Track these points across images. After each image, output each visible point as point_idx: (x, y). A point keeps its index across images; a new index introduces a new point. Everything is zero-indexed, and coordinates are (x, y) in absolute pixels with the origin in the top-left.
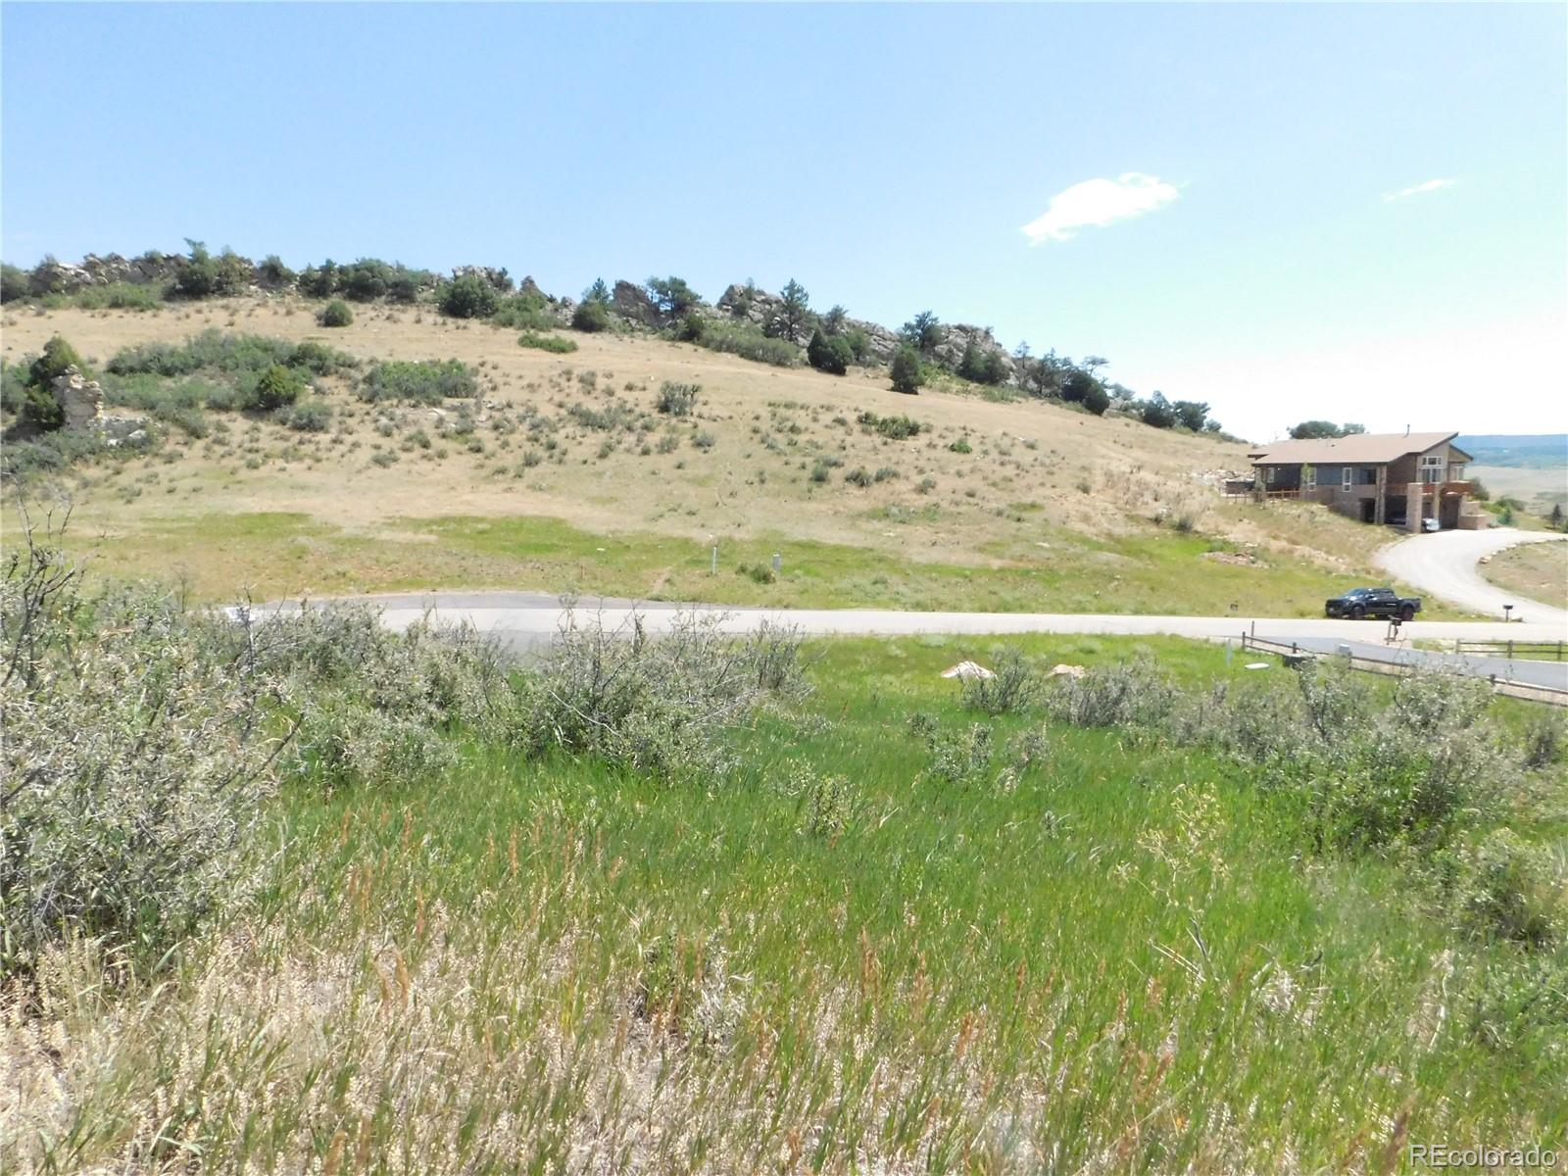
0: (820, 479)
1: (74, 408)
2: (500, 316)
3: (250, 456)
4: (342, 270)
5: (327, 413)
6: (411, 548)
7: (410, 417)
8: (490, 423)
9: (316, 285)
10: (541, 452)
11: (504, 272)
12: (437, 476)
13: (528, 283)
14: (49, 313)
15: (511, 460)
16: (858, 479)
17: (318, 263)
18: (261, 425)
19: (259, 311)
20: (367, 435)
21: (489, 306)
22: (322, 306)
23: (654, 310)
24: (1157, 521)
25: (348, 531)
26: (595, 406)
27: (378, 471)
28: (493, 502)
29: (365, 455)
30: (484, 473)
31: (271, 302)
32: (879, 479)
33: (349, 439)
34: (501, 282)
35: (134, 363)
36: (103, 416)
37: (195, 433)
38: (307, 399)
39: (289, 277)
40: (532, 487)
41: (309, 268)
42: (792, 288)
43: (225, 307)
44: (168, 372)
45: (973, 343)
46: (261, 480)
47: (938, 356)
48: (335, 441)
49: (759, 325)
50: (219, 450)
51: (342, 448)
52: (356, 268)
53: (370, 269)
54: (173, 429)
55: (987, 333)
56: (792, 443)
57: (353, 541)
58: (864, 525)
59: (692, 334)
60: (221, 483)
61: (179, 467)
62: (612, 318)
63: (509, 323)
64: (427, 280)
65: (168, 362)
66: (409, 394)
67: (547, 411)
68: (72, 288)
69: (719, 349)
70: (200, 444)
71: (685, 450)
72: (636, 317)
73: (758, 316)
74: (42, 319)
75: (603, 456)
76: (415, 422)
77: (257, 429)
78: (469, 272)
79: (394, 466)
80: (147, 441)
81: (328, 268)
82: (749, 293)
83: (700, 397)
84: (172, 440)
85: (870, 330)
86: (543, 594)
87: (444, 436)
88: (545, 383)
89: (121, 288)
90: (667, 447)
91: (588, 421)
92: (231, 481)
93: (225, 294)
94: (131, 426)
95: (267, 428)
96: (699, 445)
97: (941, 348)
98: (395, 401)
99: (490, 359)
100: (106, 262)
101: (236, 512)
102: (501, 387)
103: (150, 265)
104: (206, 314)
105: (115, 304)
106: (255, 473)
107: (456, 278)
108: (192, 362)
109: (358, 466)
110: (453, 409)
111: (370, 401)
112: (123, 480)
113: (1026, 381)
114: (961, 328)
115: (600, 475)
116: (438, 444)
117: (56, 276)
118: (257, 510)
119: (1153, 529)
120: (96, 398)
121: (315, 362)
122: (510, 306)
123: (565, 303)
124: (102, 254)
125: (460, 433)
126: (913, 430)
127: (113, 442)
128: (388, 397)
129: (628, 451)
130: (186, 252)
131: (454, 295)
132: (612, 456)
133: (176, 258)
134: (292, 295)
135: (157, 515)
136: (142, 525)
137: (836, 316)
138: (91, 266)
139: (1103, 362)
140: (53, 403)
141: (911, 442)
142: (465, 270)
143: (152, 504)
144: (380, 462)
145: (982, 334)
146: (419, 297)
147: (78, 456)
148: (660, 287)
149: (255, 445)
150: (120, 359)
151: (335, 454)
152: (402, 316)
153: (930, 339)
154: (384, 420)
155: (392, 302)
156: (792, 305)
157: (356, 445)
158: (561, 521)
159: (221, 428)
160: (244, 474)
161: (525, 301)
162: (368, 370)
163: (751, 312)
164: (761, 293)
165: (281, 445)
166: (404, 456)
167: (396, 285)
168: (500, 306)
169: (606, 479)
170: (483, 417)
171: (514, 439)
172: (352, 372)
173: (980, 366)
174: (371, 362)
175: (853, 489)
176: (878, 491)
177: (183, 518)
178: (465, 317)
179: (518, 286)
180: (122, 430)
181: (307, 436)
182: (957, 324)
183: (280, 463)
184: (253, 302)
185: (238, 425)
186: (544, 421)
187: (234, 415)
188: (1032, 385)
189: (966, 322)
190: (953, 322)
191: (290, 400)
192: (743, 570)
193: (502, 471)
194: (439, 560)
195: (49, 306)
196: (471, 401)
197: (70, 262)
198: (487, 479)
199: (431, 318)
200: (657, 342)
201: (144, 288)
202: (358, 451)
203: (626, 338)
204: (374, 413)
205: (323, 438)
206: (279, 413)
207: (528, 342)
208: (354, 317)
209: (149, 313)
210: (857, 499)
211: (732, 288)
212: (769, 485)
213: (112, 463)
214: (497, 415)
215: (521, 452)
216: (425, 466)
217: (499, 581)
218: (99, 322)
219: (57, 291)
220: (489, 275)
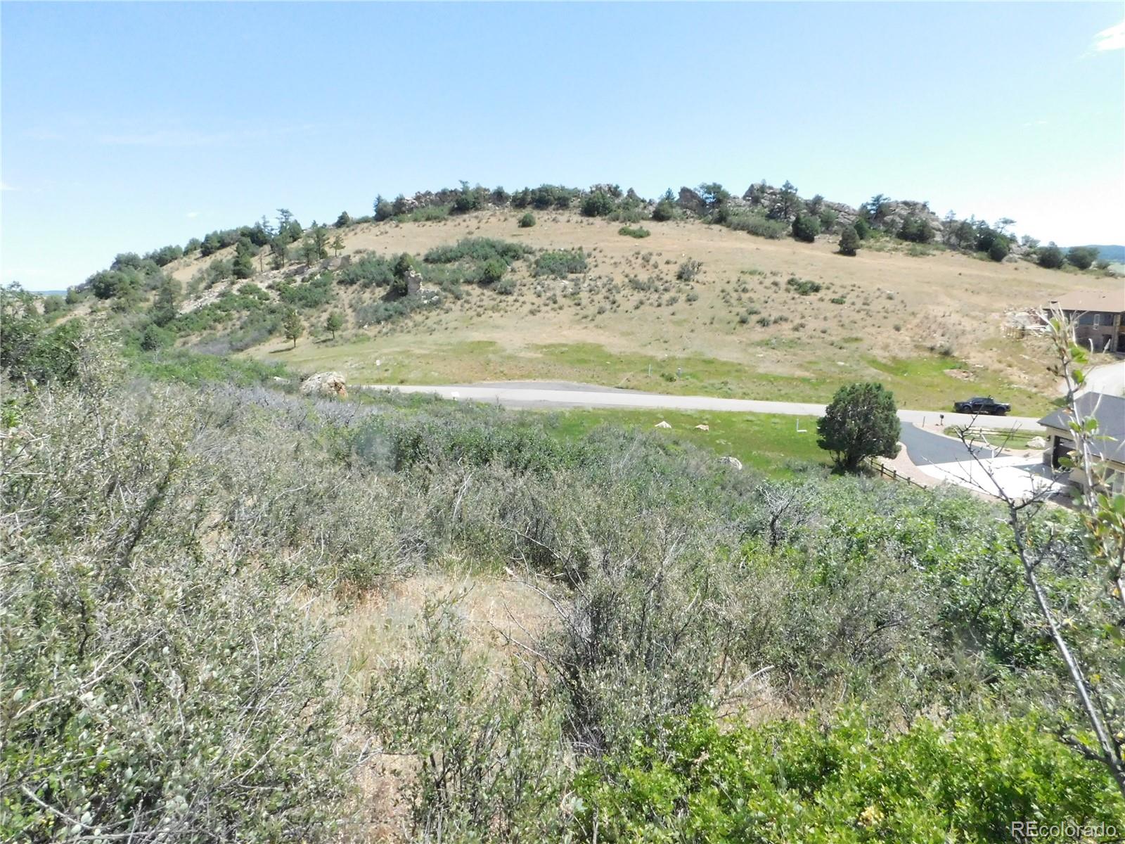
0: (743, 322)
1: (412, 286)
2: (613, 214)
3: (479, 309)
4: (533, 192)
5: (513, 285)
6: (531, 360)
7: (552, 286)
8: (588, 289)
9: (520, 202)
10: (608, 306)
11: (617, 187)
12: (555, 320)
13: (631, 192)
14: (401, 225)
15: (592, 310)
16: (763, 323)
17: (521, 189)
18: (485, 291)
19: (492, 219)
20: (530, 297)
21: (607, 209)
22: (521, 214)
23: (702, 203)
24: (932, 349)
25: (509, 352)
26: (643, 277)
27: (531, 317)
28: (575, 335)
29: (528, 307)
30: (578, 317)
31: (498, 213)
32: (775, 322)
33: (521, 299)
34: (615, 192)
35: (435, 256)
36: (422, 289)
37: (458, 298)
38: (507, 277)
39: (507, 197)
40: (597, 326)
41: (516, 193)
42: (788, 186)
43: (477, 217)
44: (449, 260)
45: (912, 214)
46: (482, 322)
47: (885, 223)
48: (516, 301)
49: (766, 210)
50: (467, 306)
51: (518, 304)
52: (540, 190)
53: (547, 191)
54: (449, 295)
55: (924, 206)
56: (739, 299)
57: (510, 357)
58: (751, 350)
59: (721, 220)
60: (466, 325)
61: (451, 316)
62: (677, 211)
63: (616, 219)
64: (576, 193)
65: (449, 255)
66: (553, 272)
67: (619, 280)
68: (411, 210)
69: (735, 229)
70: (459, 303)
71: (681, 304)
72: (690, 209)
73: (766, 203)
74: (398, 229)
75: (637, 308)
76: (553, 289)
77: (483, 294)
78: (599, 188)
79: (538, 314)
80: (439, 301)
81: (526, 192)
82: (762, 189)
83: (703, 268)
84: (449, 300)
85: (840, 209)
86: (575, 383)
87: (565, 296)
88: (623, 261)
89: (431, 210)
90: (673, 301)
91: (637, 286)
92: (470, 325)
93: (477, 209)
94: (434, 294)
95: (487, 292)
96: (689, 300)
97: (888, 218)
98: (545, 277)
99: (601, 245)
100: (425, 195)
101: (469, 340)
102: (601, 265)
103: (444, 195)
104: (468, 223)
105: (428, 219)
106: (480, 319)
107: (592, 192)
108: (459, 254)
109: (522, 315)
110: (572, 280)
111: (534, 276)
112: (429, 322)
113: (949, 238)
114: (906, 203)
115: (631, 319)
116: (561, 300)
117: (404, 205)
118: (477, 340)
119: (927, 354)
120: (420, 280)
121: (512, 254)
122: (619, 207)
123: (651, 203)
124: (423, 192)
125: (573, 294)
126: (816, 289)
127: (426, 302)
128: (543, 274)
129: (651, 304)
130: (460, 188)
131: (588, 204)
132: (642, 307)
133: (455, 192)
134: (508, 210)
135: (440, 342)
136: (434, 347)
137: (818, 200)
138: (418, 198)
139: (1012, 222)
140: (403, 283)
141: (813, 297)
142: (597, 186)
143: (439, 337)
144: (532, 313)
145: (920, 206)
146: (571, 204)
147: (412, 310)
148: (708, 190)
149: (481, 304)
150: (430, 254)
151: (514, 308)
152: (559, 218)
153: (881, 212)
154: (539, 288)
155: (558, 209)
156: (787, 196)
157: (524, 303)
158: (600, 346)
159: (468, 294)
160: (476, 319)
161: (627, 204)
162: (538, 255)
163: (763, 201)
164: (770, 188)
165: (493, 303)
166: (544, 309)
167: (559, 199)
168: (614, 208)
169: (633, 322)
170: (586, 285)
171: (596, 298)
172: (531, 257)
173: (913, 230)
174: (541, 250)
175: (759, 328)
176: (772, 329)
177: (449, 344)
178: (593, 216)
179: (625, 194)
180: (429, 296)
181: (503, 297)
182: (903, 200)
183: (490, 313)
184: (490, 213)
185: (475, 290)
186: (615, 287)
187: (475, 286)
188: (953, 240)
189: (909, 199)
190: (901, 199)
191: (499, 278)
192: (663, 376)
193: (585, 317)
194: (540, 366)
195: (400, 221)
196: (582, 275)
197: (409, 197)
198: (579, 322)
199: (576, 218)
200: (700, 226)
201: (441, 208)
202: (525, 306)
203: (682, 224)
204: (535, 283)
205: (511, 298)
206: (493, 285)
207: (624, 232)
208: (537, 220)
209: (443, 223)
210: (759, 333)
211: (752, 186)
212: (716, 325)
213: (425, 313)
214: (593, 283)
215: (598, 305)
216: (552, 314)
217: (562, 377)
218: (422, 229)
219: (404, 212)
220: (610, 188)
